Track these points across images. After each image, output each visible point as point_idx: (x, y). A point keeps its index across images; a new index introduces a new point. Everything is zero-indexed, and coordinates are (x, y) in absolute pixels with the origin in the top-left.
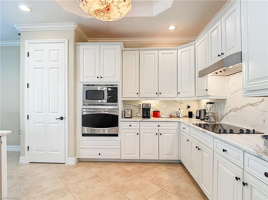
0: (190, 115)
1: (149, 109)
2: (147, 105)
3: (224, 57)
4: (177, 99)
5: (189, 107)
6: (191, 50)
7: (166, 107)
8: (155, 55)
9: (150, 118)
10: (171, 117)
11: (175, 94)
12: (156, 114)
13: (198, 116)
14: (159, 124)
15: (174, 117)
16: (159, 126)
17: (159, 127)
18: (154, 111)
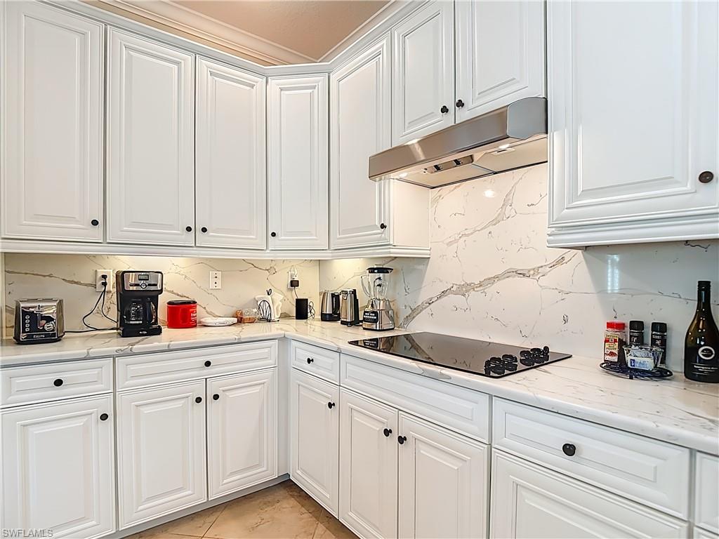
0: (302, 310)
1: (153, 297)
2: (144, 276)
3: (464, 115)
4: (267, 255)
5: (294, 284)
6: (314, 87)
7: (219, 286)
8: (179, 70)
9: (158, 331)
10: (241, 321)
11: (256, 238)
12: (183, 315)
13: (328, 310)
14: (208, 355)
15: (252, 321)
16: (208, 364)
17: (208, 370)
18: (169, 303)
